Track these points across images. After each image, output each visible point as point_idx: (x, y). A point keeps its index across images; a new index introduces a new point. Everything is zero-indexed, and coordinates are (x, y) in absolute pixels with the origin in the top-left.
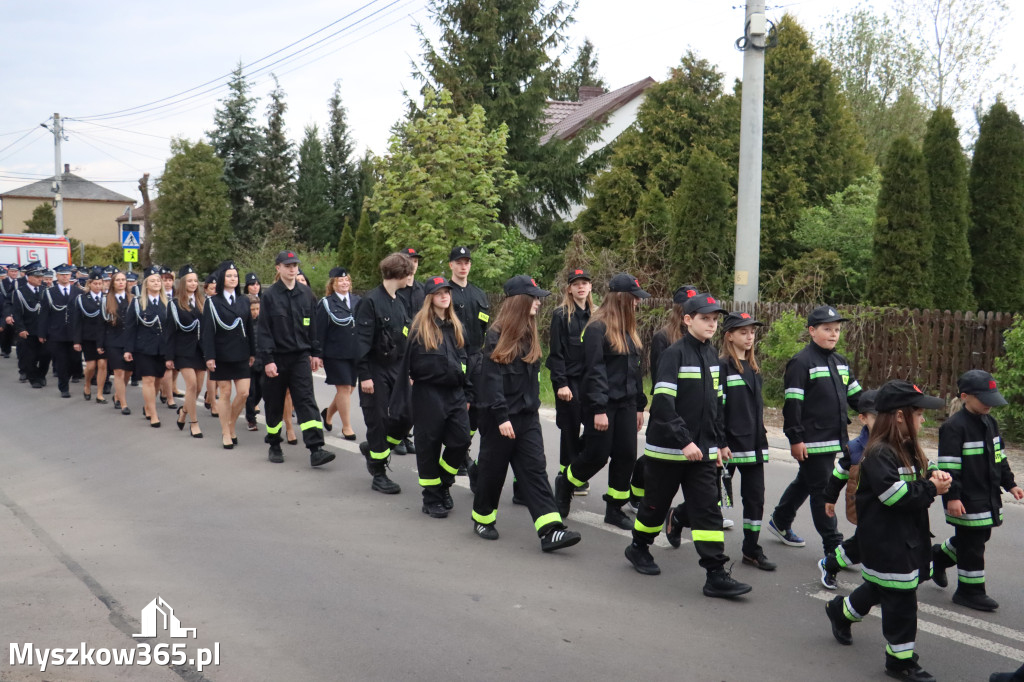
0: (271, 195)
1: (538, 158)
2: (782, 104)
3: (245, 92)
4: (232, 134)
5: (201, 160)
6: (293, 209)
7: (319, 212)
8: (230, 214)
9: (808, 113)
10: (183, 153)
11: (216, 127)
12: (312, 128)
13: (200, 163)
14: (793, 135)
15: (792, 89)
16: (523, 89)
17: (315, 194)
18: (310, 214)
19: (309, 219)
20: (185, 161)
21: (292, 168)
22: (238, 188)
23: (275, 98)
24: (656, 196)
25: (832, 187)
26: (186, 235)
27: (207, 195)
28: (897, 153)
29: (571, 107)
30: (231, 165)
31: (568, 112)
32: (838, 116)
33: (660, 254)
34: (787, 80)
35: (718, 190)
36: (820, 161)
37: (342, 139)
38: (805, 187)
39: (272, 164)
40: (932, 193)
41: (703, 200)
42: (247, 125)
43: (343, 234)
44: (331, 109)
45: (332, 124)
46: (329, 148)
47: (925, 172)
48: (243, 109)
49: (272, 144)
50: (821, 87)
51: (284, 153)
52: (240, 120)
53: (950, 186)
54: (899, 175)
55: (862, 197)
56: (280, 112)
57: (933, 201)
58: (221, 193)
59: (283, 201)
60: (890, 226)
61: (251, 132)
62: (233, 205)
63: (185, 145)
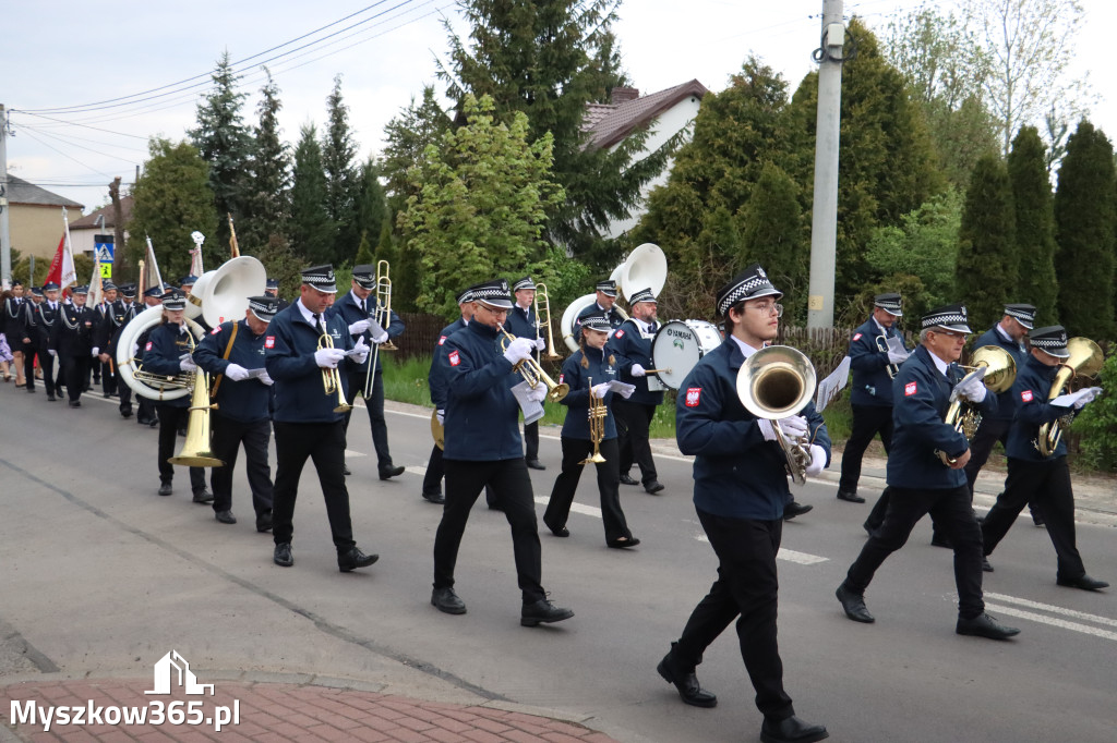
0: (263, 203)
1: (577, 168)
2: (851, 117)
3: (231, 87)
4: (217, 134)
5: (184, 163)
6: (288, 220)
7: (318, 223)
8: (217, 225)
9: (878, 126)
10: (163, 155)
11: (200, 126)
12: (309, 129)
13: (183, 167)
14: (863, 150)
15: (861, 99)
16: (559, 92)
17: (313, 203)
18: (307, 225)
19: (307, 232)
20: (166, 165)
21: (287, 174)
22: (225, 196)
23: (267, 94)
24: (723, 215)
25: (904, 206)
26: (167, 248)
27: (191, 202)
28: (982, 173)
29: (605, 110)
30: (217, 169)
31: (602, 116)
32: (910, 130)
33: (727, 277)
34: (855, 91)
35: (791, 210)
36: (891, 177)
37: (342, 141)
38: (875, 205)
39: (264, 168)
40: (1017, 216)
41: (776, 220)
42: (234, 124)
43: (361, 250)
44: (331, 107)
45: (331, 124)
46: (328, 151)
47: (1011, 193)
48: (229, 106)
49: (264, 147)
50: (891, 98)
51: (277, 157)
52: (225, 118)
53: (1036, 207)
54: (983, 197)
55: (937, 216)
56: (273, 110)
57: (1019, 224)
58: (206, 201)
59: (276, 210)
60: (974, 250)
61: (238, 132)
62: (218, 214)
63: (165, 146)
